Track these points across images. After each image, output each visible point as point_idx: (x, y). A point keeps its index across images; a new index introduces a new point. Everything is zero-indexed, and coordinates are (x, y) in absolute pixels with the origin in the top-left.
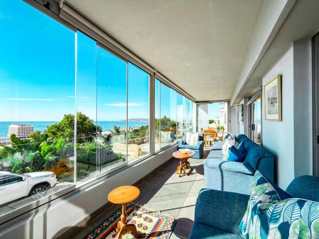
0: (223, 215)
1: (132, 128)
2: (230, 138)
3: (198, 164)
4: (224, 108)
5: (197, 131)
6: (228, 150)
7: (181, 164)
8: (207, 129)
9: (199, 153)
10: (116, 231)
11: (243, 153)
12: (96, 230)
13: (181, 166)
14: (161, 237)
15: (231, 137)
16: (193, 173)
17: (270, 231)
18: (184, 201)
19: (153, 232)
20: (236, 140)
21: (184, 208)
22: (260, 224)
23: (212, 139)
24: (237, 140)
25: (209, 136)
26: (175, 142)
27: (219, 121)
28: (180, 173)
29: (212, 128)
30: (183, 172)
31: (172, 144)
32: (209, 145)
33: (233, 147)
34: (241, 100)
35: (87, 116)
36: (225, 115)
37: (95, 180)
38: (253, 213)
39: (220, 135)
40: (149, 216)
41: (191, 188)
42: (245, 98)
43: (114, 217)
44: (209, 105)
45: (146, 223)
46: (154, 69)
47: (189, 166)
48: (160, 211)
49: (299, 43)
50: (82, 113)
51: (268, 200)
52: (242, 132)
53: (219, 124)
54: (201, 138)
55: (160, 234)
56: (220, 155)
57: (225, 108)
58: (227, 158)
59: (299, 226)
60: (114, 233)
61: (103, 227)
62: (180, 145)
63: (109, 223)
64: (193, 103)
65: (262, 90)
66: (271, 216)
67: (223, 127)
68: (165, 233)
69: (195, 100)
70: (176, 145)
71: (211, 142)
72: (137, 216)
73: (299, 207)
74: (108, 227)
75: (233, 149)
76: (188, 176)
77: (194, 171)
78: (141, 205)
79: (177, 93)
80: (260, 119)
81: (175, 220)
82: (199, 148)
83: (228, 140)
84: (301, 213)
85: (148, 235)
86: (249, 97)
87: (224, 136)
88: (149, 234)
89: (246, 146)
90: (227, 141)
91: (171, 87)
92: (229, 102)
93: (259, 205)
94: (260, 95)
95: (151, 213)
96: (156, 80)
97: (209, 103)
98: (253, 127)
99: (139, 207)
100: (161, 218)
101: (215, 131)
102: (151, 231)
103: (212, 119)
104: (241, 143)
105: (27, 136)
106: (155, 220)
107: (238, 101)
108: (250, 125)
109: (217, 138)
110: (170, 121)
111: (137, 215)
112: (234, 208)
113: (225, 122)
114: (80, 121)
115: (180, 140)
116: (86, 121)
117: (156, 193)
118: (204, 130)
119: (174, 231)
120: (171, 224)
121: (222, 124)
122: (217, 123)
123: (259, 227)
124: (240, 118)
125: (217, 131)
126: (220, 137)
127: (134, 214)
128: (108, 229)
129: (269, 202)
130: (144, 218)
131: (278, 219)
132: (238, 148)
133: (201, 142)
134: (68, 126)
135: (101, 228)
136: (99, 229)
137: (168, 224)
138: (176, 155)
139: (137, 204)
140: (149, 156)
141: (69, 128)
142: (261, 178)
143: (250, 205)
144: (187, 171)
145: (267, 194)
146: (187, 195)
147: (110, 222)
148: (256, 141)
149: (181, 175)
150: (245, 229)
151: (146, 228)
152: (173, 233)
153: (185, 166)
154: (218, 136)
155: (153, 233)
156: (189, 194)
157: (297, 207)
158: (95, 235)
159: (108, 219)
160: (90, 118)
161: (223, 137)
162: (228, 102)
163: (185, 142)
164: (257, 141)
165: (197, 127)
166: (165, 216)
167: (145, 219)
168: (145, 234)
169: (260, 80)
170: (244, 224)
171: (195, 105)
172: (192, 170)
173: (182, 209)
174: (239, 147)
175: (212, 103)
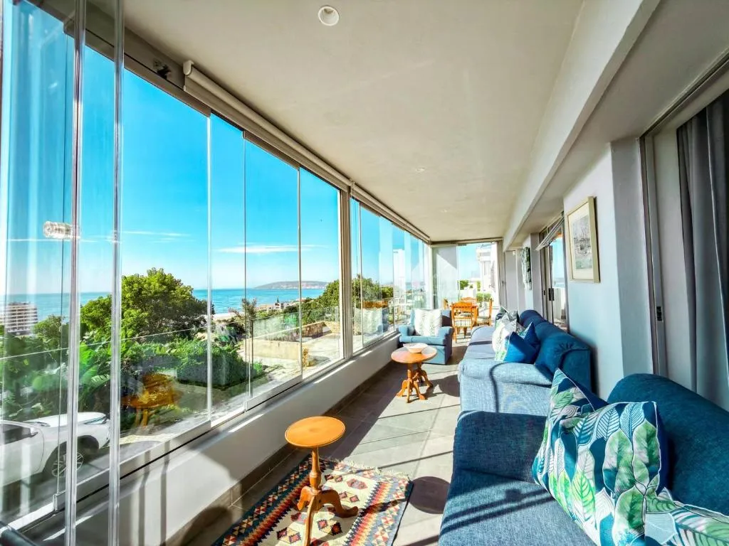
0: (504, 451)
1: (282, 304)
2: (507, 317)
3: (442, 376)
4: (488, 254)
5: (435, 306)
6: (504, 341)
7: (409, 375)
8: (456, 301)
9: (444, 352)
10: (296, 509)
11: (533, 345)
12: (256, 510)
13: (409, 379)
14: (387, 512)
15: (509, 316)
16: (434, 393)
17: (579, 458)
18: (424, 447)
19: (371, 504)
20: (518, 321)
21: (424, 460)
22: (564, 449)
23: (468, 323)
24: (521, 321)
25: (462, 317)
26: (391, 330)
27: (479, 283)
28: (408, 395)
29: (468, 299)
30: (414, 392)
31: (386, 335)
32: (462, 336)
33: (514, 334)
34: (525, 239)
35: (176, 277)
36: (492, 270)
37: (243, 412)
38: (554, 436)
39: (484, 313)
40: (359, 478)
41: (434, 422)
42: (533, 234)
43: (288, 484)
44: (459, 249)
45: (353, 491)
46: (348, 178)
47: (426, 379)
48: (379, 468)
49: (619, 145)
50: (166, 272)
51: (576, 413)
52: (530, 306)
53: (479, 290)
54: (446, 321)
55: (384, 507)
56: (489, 353)
57: (492, 254)
58: (504, 358)
59: (617, 440)
60: (293, 512)
61: (268, 503)
62: (403, 338)
63: (279, 495)
64: (425, 244)
65: (563, 221)
66: (580, 434)
67: (489, 295)
68: (393, 505)
69: (429, 239)
70: (393, 338)
71: (465, 329)
72: (333, 480)
73: (617, 414)
74: (280, 503)
75: (514, 339)
76: (426, 399)
77: (437, 389)
78: (338, 461)
79: (394, 226)
80: (563, 276)
81: (410, 482)
82: (444, 341)
83: (503, 322)
84: (621, 421)
85: (362, 511)
86: (540, 234)
87: (494, 315)
88: (364, 510)
89: (538, 331)
90: (501, 324)
91: (382, 215)
92: (500, 242)
93: (561, 422)
94: (560, 229)
95: (361, 473)
96: (352, 201)
97: (460, 245)
98: (550, 294)
99: (336, 464)
100: (382, 480)
101: (473, 305)
102: (365, 504)
103: (465, 279)
104: (528, 328)
105: (21, 330)
106: (371, 484)
107: (518, 240)
108: (544, 289)
109: (480, 321)
110: (371, 285)
111: (332, 478)
112: (522, 438)
113: (493, 286)
114: (161, 290)
115: (402, 327)
116: (175, 290)
117: (364, 436)
118: (450, 304)
119: (410, 499)
120: (404, 490)
121: (486, 289)
122: (475, 286)
123: (563, 456)
124: (525, 276)
125: (478, 304)
126: (484, 318)
127: (326, 477)
128: (279, 506)
129: (578, 416)
130: (348, 483)
131: (590, 436)
132: (523, 337)
133: (447, 329)
134: (131, 302)
135: (265, 506)
136: (262, 508)
137: (397, 490)
138: (399, 356)
139: (329, 459)
140: (342, 362)
141: (133, 308)
142: (565, 380)
143: (549, 426)
144: (423, 390)
145: (575, 404)
146: (429, 436)
147: (280, 493)
148: (557, 321)
149: (411, 398)
150: (542, 468)
151: (356, 499)
152: (409, 504)
153: (418, 381)
154: (480, 315)
155: (370, 506)
156: (433, 434)
157: (615, 414)
158: (255, 519)
159: (275, 489)
160: (185, 283)
161: (490, 317)
162: (498, 242)
163: (412, 329)
164: (560, 323)
165: (435, 298)
166: (388, 476)
167: (352, 484)
168: (356, 508)
169: (559, 202)
170: (540, 460)
171: (429, 249)
172: (432, 387)
173: (421, 461)
174: (525, 334)
175: (465, 244)
